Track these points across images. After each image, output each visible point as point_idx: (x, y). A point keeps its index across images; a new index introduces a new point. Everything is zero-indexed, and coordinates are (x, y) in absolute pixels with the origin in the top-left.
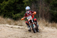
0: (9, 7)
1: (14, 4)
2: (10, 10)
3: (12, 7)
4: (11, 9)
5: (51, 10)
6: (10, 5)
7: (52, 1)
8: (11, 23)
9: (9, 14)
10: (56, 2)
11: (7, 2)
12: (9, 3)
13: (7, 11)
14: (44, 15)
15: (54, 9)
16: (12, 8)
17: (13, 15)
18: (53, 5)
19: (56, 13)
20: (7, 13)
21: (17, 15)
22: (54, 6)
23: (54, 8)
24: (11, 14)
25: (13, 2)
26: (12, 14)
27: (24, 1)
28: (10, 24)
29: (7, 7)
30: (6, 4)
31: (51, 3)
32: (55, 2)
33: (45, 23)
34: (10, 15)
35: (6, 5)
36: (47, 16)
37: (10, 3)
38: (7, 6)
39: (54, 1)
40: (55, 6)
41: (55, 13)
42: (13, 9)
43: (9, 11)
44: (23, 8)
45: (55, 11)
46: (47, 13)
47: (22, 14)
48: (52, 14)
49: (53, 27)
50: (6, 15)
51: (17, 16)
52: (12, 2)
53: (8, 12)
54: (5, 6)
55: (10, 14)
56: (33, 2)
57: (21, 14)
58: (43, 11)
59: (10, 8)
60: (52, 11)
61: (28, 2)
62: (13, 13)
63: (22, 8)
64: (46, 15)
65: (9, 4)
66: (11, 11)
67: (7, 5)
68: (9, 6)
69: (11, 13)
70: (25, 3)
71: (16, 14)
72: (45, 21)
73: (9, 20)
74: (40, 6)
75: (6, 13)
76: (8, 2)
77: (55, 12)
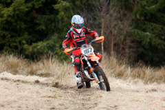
0: (14, 24)
1: (27, 13)
2: (16, 32)
3: (23, 23)
4: (21, 28)
5: (136, 30)
6: (17, 16)
7: (139, 5)
8: (18, 69)
9: (15, 44)
10: (149, 7)
11: (8, 9)
12: (14, 10)
13: (9, 36)
14: (115, 45)
15: (144, 27)
16: (23, 26)
17: (26, 46)
18: (141, 16)
19: (150, 39)
20: (9, 41)
21: (38, 47)
22: (146, 20)
23: (145, 24)
24: (20, 42)
25: (27, 9)
26: (24, 44)
27: (56, 7)
28: (15, 72)
29: (8, 22)
30: (5, 15)
31: (135, 9)
32: (146, 7)
33: (118, 67)
34: (16, 47)
35: (5, 18)
36: (123, 49)
37: (17, 12)
38: (9, 19)
39: (143, 4)
40: (147, 18)
41: (148, 40)
42: (26, 29)
43: (14, 34)
44: (55, 27)
45: (148, 33)
46: (122, 37)
47: (51, 42)
48: (139, 43)
49: (136, 80)
50: (5, 48)
51: (38, 49)
52: (24, 8)
53: (12, 37)
54: (3, 19)
55: (18, 44)
56: (83, 6)
57: (48, 42)
58: (111, 32)
59: (18, 27)
60: (140, 32)
61: (68, 7)
62: (24, 42)
63: (53, 27)
64: (121, 46)
65: (14, 15)
66: (19, 36)
67: (9, 16)
68: (12, 21)
69: (19, 39)
70: (60, 10)
71: (34, 44)
72: (115, 61)
73: (12, 59)
74: (103, 20)
75: (4, 42)
76: (11, 9)
77: (147, 36)
